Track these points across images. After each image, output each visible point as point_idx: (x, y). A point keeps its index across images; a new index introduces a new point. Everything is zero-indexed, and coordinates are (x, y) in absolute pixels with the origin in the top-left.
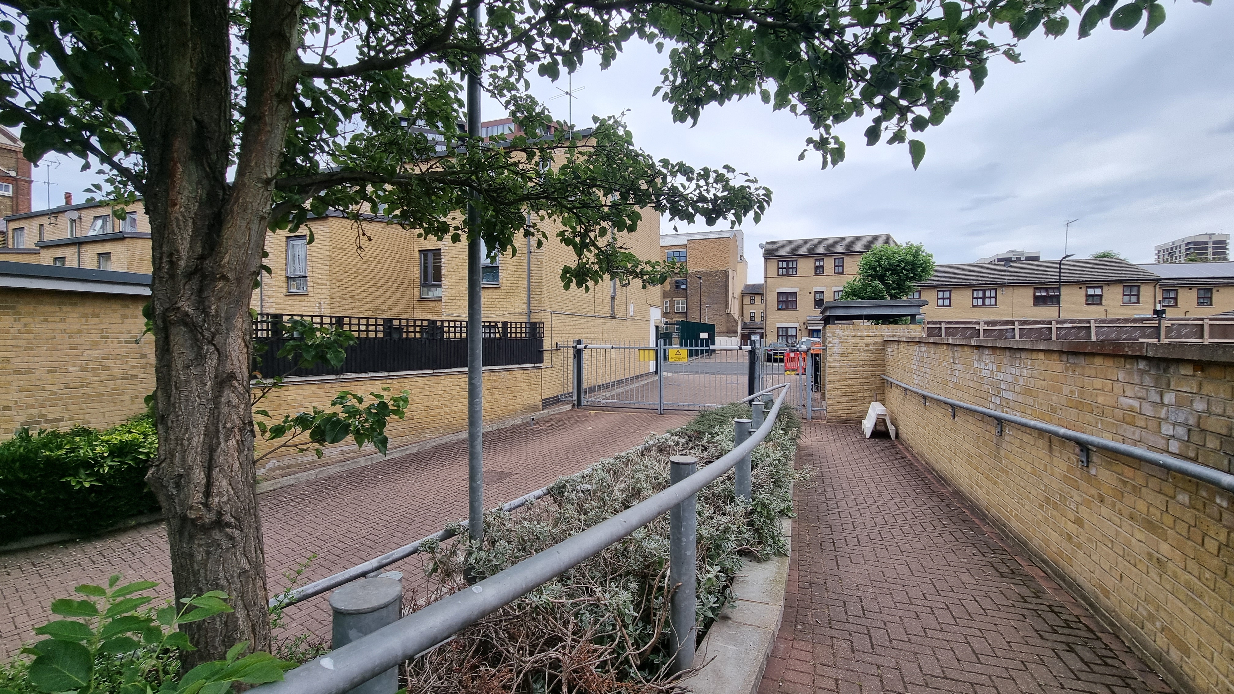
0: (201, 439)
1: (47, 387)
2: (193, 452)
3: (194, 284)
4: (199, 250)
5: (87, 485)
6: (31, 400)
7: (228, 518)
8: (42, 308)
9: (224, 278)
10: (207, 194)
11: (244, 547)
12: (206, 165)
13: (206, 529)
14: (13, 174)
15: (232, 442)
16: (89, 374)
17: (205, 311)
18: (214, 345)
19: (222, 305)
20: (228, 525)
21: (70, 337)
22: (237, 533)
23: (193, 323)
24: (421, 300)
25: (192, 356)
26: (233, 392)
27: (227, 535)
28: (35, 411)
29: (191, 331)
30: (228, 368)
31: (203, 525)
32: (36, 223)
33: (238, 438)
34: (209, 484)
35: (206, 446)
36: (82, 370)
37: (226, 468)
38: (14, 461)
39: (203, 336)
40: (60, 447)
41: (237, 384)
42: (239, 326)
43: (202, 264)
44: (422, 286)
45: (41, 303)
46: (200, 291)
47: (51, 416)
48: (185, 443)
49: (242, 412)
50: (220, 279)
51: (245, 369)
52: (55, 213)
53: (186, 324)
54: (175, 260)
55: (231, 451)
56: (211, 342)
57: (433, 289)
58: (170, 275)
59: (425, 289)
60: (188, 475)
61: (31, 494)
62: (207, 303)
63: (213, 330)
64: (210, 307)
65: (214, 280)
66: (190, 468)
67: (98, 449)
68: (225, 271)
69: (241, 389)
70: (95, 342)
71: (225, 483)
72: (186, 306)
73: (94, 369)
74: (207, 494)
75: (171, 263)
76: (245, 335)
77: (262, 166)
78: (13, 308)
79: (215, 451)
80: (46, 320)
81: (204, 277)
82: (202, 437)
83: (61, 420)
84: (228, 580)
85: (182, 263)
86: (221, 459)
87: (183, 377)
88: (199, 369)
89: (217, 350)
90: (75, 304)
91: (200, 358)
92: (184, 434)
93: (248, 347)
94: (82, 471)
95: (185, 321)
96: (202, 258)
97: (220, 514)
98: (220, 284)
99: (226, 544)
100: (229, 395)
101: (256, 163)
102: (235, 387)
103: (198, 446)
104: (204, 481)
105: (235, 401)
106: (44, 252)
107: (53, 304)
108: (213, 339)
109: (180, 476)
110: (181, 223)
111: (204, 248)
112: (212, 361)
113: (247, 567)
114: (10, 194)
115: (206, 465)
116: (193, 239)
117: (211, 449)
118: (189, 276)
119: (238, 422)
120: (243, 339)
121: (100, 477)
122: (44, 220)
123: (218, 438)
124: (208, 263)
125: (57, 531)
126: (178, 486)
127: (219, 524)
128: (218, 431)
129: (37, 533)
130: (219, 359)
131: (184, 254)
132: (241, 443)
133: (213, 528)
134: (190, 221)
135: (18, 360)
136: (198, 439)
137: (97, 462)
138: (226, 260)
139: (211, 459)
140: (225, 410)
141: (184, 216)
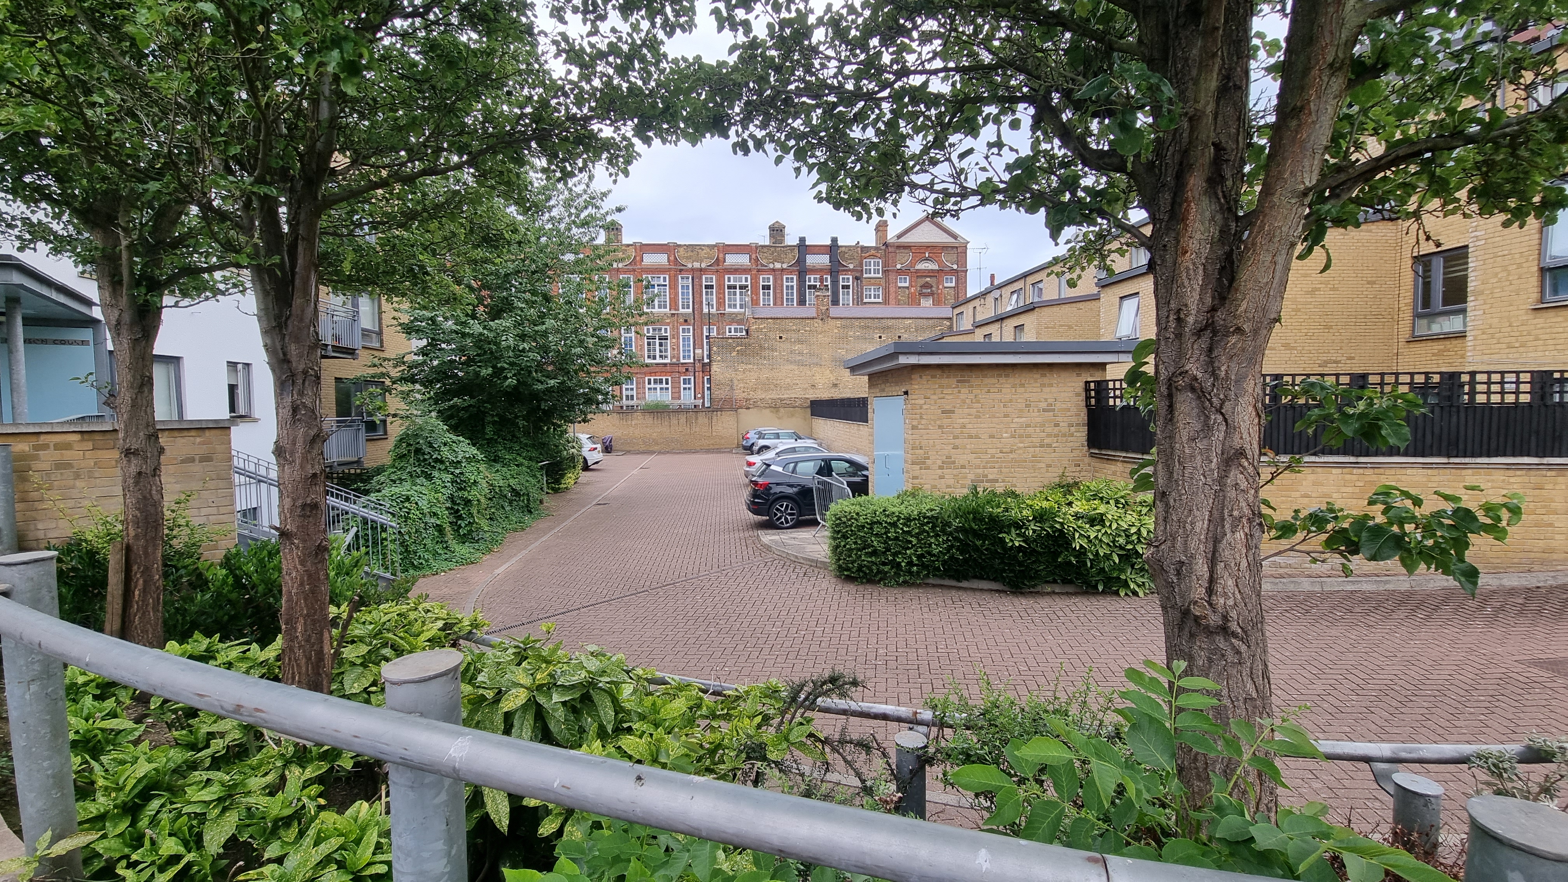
0: (1205, 526)
1: (989, 451)
2: (1196, 538)
3: (1204, 342)
4: (1208, 300)
5: (1017, 544)
6: (978, 461)
7: (1234, 626)
8: (987, 381)
9: (1239, 330)
10: (1220, 231)
11: (1251, 668)
12: (1220, 195)
13: (1210, 632)
14: (955, 267)
15: (1240, 535)
16: (1017, 440)
17: (1214, 374)
18: (1222, 414)
19: (1232, 365)
20: (1234, 635)
21: (1004, 406)
22: (1243, 648)
23: (1202, 388)
24: (1415, 339)
25: (1198, 426)
26: (1242, 473)
27: (1233, 647)
28: (980, 471)
29: (1199, 398)
30: (1237, 443)
31: (1207, 627)
32: (971, 306)
33: (1247, 530)
34: (1212, 580)
35: (1210, 535)
36: (1013, 437)
37: (1233, 565)
38: (969, 513)
39: (1211, 404)
40: (998, 506)
41: (1246, 464)
42: (1251, 391)
43: (1213, 317)
44: (1417, 316)
45: (985, 376)
46: (1210, 350)
47: (990, 477)
48: (1188, 527)
49: (1251, 499)
50: (1233, 333)
51: (1256, 446)
52: (984, 295)
53: (1193, 389)
54: (1182, 316)
55: (1239, 546)
56: (1219, 411)
57: (1441, 319)
58: (1176, 336)
59: (1424, 322)
60: (1190, 564)
61: (979, 543)
62: (1216, 364)
63: (1222, 396)
64: (1219, 368)
65: (1227, 334)
66: (1192, 556)
67: (1024, 513)
68: (1239, 322)
69: (1251, 469)
70: (1021, 411)
71: (1230, 583)
72: (1194, 368)
73: (1020, 436)
74: (1210, 591)
75: (1179, 320)
76: (1257, 401)
77: (1299, 174)
78: (968, 381)
79: (1220, 542)
80: (989, 392)
81: (1215, 333)
82: (1206, 522)
83: (997, 481)
84: (1233, 702)
85: (1191, 320)
86: (1225, 553)
87: (1187, 451)
88: (1205, 442)
89: (1226, 420)
90: (1007, 376)
91: (1207, 429)
92: (1187, 517)
93: (1260, 417)
94: (1013, 530)
95: (1194, 387)
96: (1213, 310)
97: (1225, 618)
98: (1233, 339)
99: (1231, 657)
100: (1235, 476)
101: (1291, 173)
102: (1244, 468)
103: (1201, 534)
104: (1207, 576)
105: (1244, 485)
106: (977, 331)
107: (993, 376)
108: (1221, 408)
109: (1182, 563)
110: (1191, 272)
111: (1213, 298)
112: (1219, 434)
113: (1254, 695)
114: (953, 285)
115: (1209, 556)
116: (1203, 288)
117: (1215, 541)
118: (1199, 333)
119: (1247, 511)
120: (1255, 406)
121: (1026, 540)
122: (976, 303)
123: (1223, 526)
124: (1220, 315)
125: (995, 580)
126: (1178, 573)
127: (1224, 630)
128: (1223, 520)
129: (981, 578)
130: (1226, 432)
131: (1193, 308)
132: (1249, 536)
133: (1218, 633)
134: (1201, 268)
135: (970, 426)
136: (1201, 526)
137: (1024, 524)
138: (1242, 309)
139: (1215, 551)
140: (1232, 494)
141: (1194, 264)
